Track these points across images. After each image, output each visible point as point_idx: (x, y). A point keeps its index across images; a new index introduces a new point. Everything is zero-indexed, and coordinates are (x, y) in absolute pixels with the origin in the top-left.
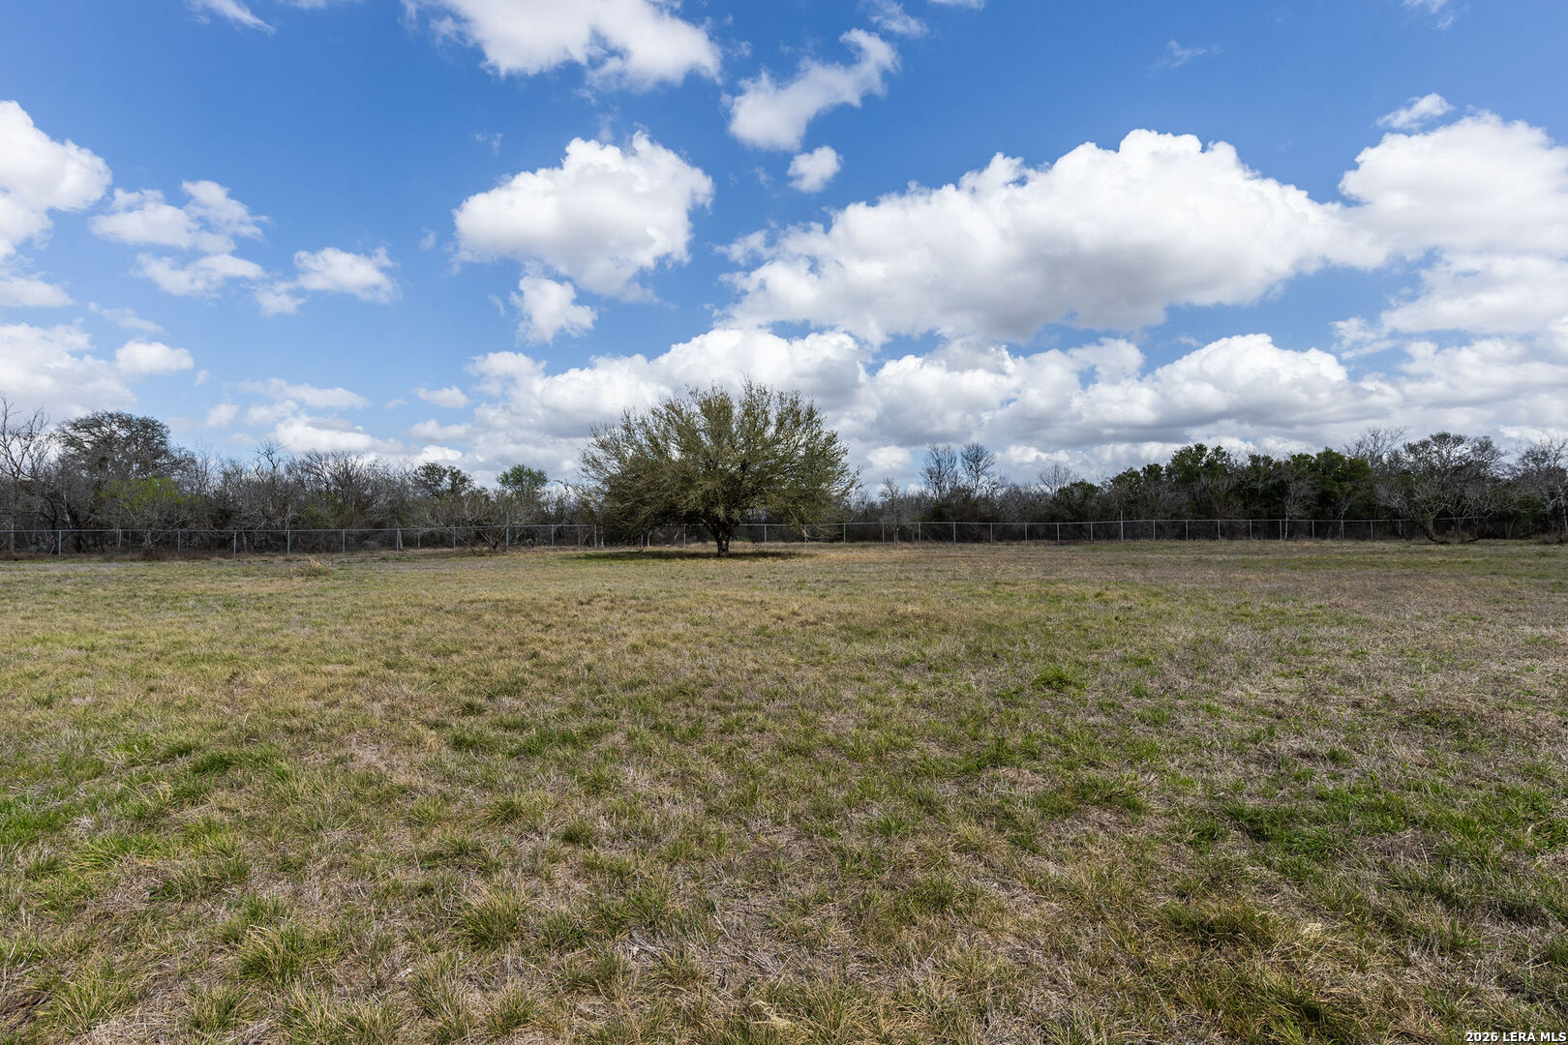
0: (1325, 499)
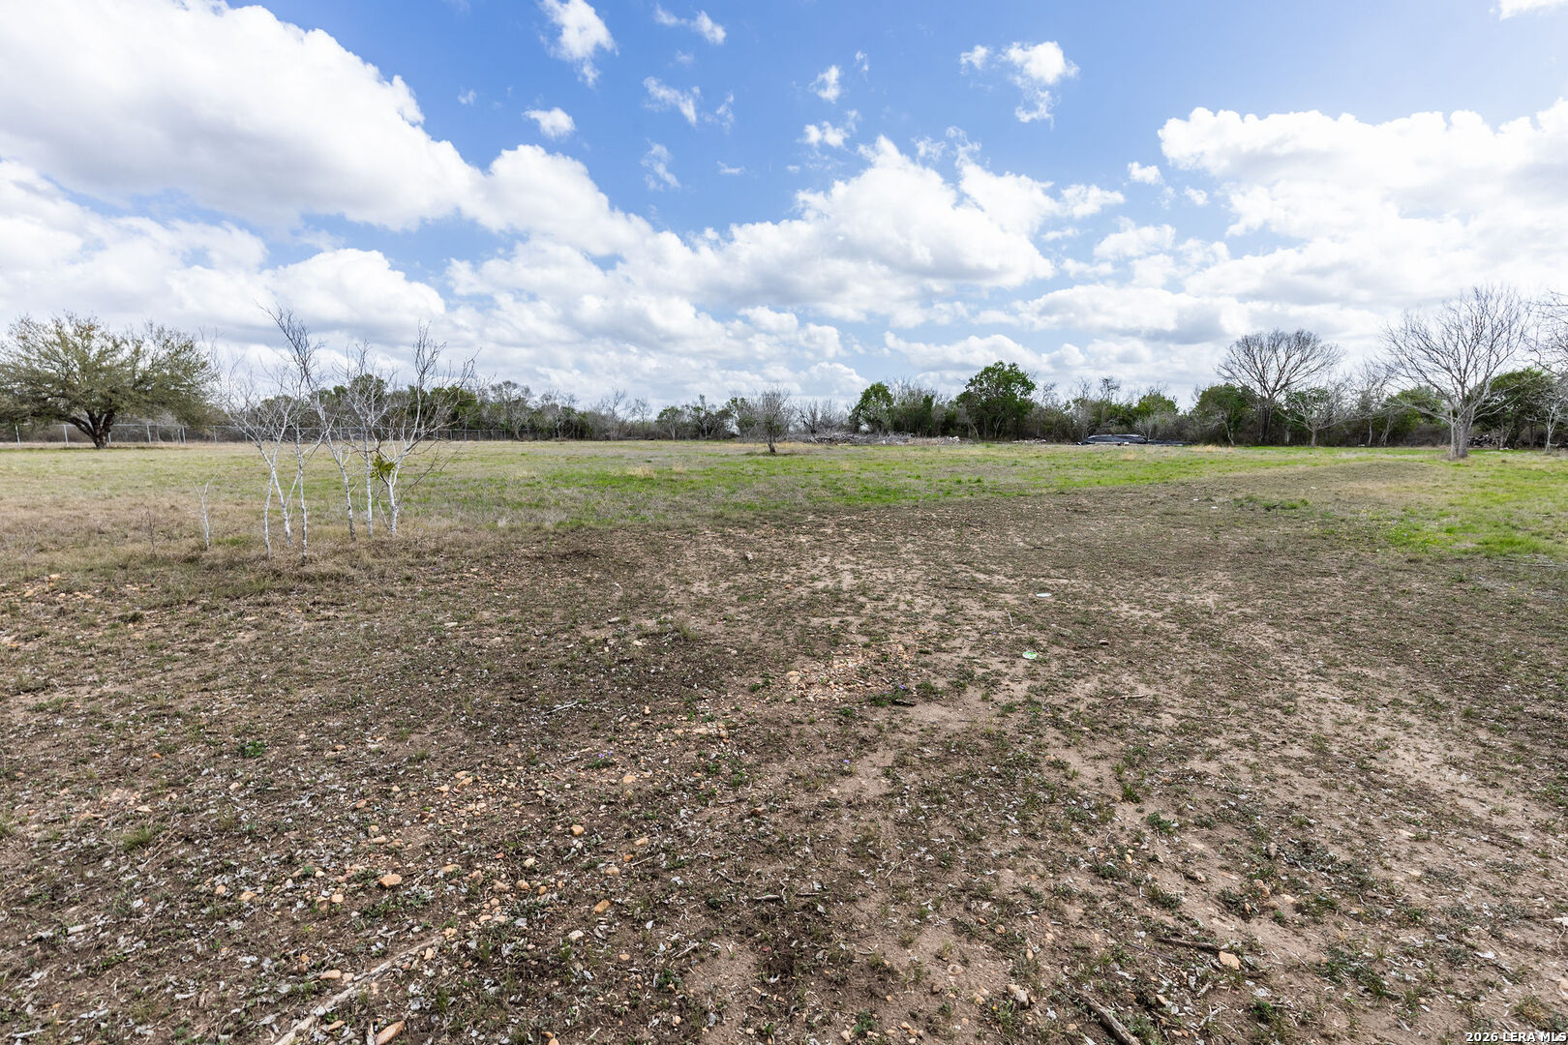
0: (456, 416)
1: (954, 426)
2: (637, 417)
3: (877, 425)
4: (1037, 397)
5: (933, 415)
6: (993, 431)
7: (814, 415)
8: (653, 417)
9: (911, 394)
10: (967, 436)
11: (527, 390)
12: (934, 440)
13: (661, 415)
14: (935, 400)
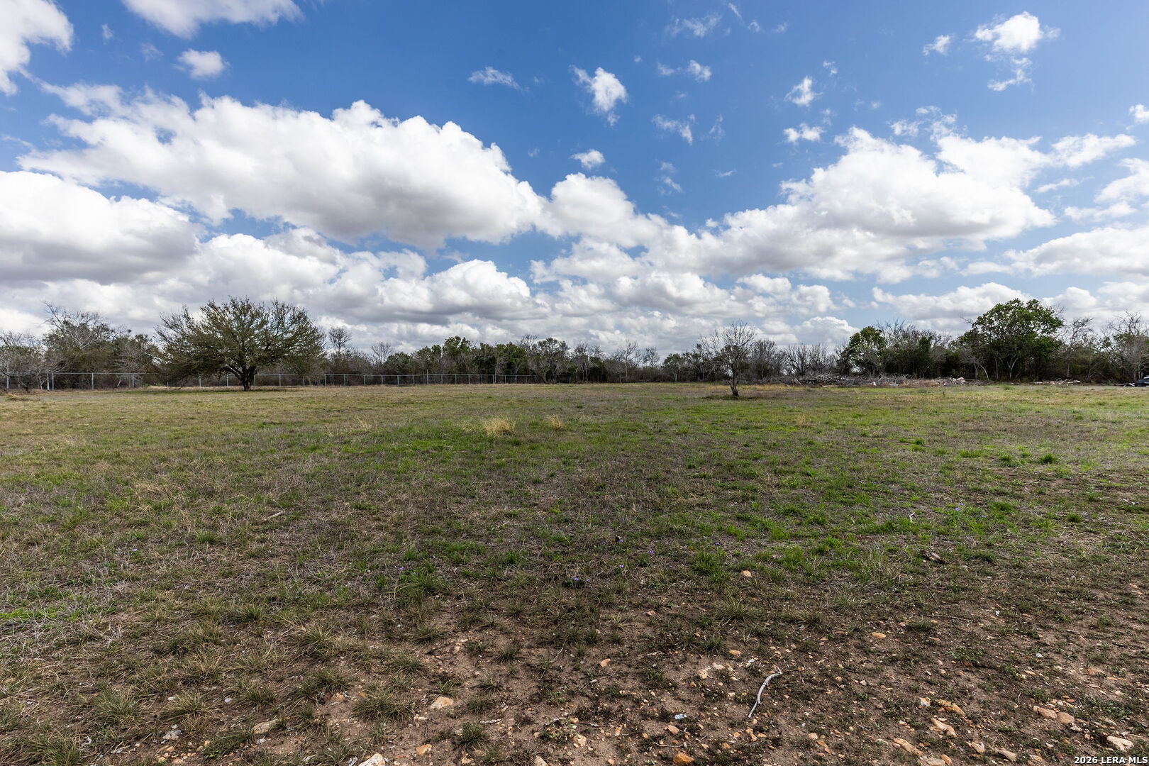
0: (510, 365)
1: (957, 367)
2: (648, 364)
3: (869, 368)
4: (1064, 336)
5: (931, 356)
6: (1007, 371)
7: (802, 358)
8: (660, 363)
9: (906, 336)
10: (974, 377)
11: (563, 345)
12: (933, 381)
13: (666, 362)
14: (933, 342)
